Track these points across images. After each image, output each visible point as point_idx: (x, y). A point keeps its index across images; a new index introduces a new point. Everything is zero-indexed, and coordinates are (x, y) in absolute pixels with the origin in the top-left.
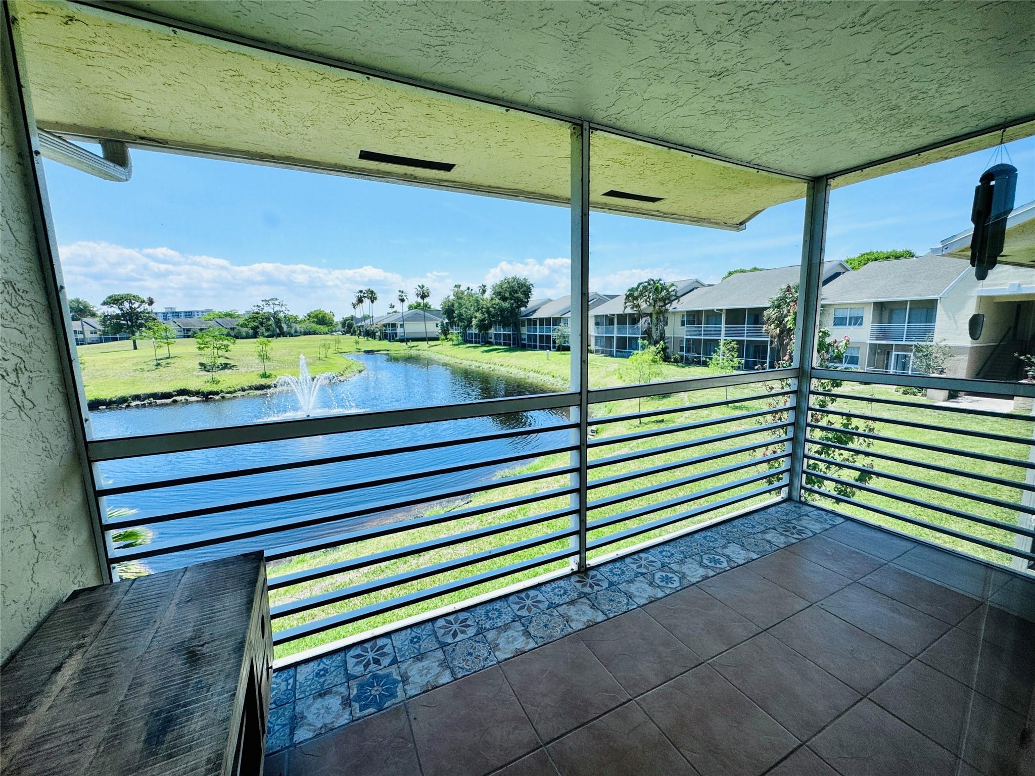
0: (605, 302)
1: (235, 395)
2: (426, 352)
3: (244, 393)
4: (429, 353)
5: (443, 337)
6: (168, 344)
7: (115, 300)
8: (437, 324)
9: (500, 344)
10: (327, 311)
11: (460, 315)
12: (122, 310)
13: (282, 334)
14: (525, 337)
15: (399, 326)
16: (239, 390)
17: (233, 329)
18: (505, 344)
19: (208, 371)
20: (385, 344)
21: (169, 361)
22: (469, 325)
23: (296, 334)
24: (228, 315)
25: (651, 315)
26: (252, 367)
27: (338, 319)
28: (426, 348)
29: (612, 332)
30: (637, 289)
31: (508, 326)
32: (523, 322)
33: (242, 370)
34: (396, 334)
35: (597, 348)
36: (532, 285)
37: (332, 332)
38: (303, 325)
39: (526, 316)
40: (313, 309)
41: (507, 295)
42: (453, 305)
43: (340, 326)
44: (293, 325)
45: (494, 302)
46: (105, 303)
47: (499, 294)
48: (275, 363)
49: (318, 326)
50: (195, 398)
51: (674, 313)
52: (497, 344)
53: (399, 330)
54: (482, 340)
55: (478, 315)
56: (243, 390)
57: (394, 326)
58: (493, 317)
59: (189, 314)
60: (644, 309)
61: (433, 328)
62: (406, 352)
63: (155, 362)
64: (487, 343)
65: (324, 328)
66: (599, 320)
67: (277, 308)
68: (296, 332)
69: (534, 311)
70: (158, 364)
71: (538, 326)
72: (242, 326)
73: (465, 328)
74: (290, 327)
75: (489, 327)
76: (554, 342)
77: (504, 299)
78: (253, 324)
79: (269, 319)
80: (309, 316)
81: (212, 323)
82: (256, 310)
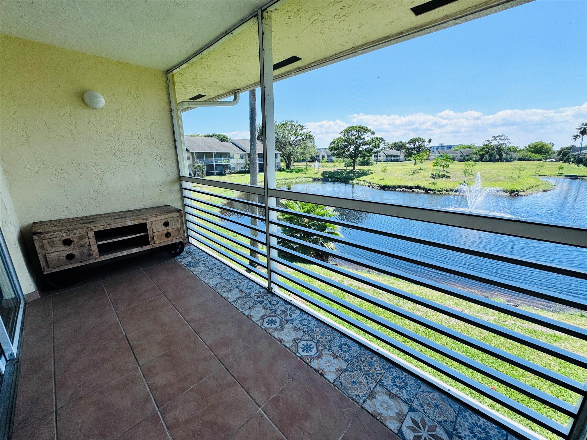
1: (441, 193)
3: (446, 193)
6: (421, 162)
7: (413, 141)
10: (547, 142)
12: (414, 145)
13: (501, 159)
16: (445, 191)
17: (467, 156)
19: (433, 178)
21: (419, 171)
23: (511, 160)
24: (469, 147)
26: (458, 179)
27: (557, 148)
33: (452, 179)
37: (546, 159)
38: (520, 154)
40: (535, 141)
43: (556, 154)
44: (512, 153)
46: (409, 143)
49: (534, 154)
50: (422, 191)
56: (447, 191)
59: (449, 147)
63: (413, 172)
65: (540, 156)
67: (502, 142)
68: (512, 158)
72: (474, 154)
74: (507, 154)
78: (481, 153)
79: (493, 149)
80: (529, 146)
81: (458, 152)
82: (486, 143)
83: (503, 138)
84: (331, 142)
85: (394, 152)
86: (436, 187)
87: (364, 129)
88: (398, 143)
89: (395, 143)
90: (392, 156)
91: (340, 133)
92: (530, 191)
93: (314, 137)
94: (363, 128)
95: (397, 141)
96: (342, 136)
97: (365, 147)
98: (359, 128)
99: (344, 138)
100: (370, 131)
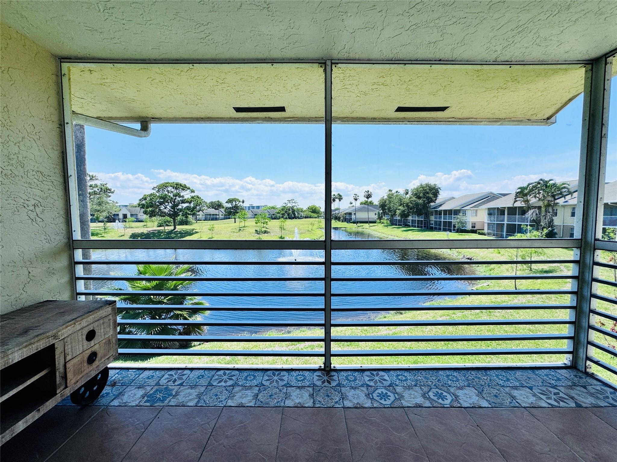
0: (499, 198)
2: (367, 230)
4: (369, 230)
5: (378, 221)
6: (245, 220)
8: (376, 213)
9: (415, 227)
10: (317, 206)
11: (389, 208)
12: (232, 205)
13: (295, 218)
14: (433, 222)
15: (353, 214)
17: (274, 214)
18: (418, 227)
19: (258, 234)
20: (345, 224)
21: (244, 228)
22: (395, 214)
24: (273, 208)
25: (539, 208)
26: (276, 233)
27: (322, 210)
28: (368, 227)
29: (503, 220)
30: (526, 188)
31: (421, 215)
32: (432, 212)
33: (272, 234)
34: (351, 218)
35: (489, 231)
36: (439, 188)
37: (319, 217)
38: (305, 213)
39: (434, 208)
40: (311, 205)
41: (421, 195)
42: (385, 202)
43: (323, 214)
44: (300, 213)
45: (412, 199)
46: (226, 202)
47: (416, 194)
48: (287, 232)
49: (312, 214)
51: (564, 206)
52: (413, 226)
53: (353, 217)
54: (403, 223)
55: (401, 208)
57: (350, 214)
58: (411, 209)
59: (258, 207)
60: (533, 203)
61: (373, 216)
62: (356, 229)
63: (239, 229)
64: (406, 225)
65: (315, 215)
66: (492, 211)
67: (294, 204)
68: (301, 217)
69: (441, 205)
70: (240, 230)
71: (442, 216)
72: (277, 213)
73: (392, 216)
74: (298, 214)
75: (408, 215)
76: (455, 227)
77: (419, 198)
78: (282, 212)
79: (289, 210)
80: (308, 208)
81: (266, 211)
82: (284, 205)
83: (294, 201)
84: (141, 198)
85: (212, 211)
87: (183, 187)
88: (215, 202)
89: (212, 203)
90: (210, 215)
91: (153, 189)
93: (114, 191)
94: (181, 186)
95: (214, 201)
96: (155, 191)
97: (185, 205)
98: (177, 184)
99: (158, 194)
100: (189, 188)
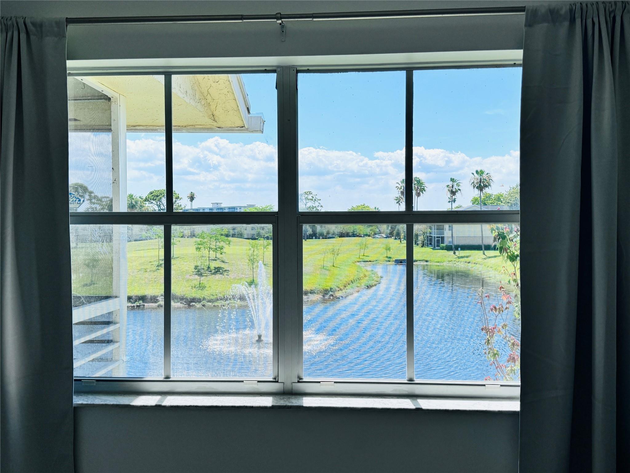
1: (216, 304)
3: (224, 303)
15: (447, 228)
19: (199, 275)
20: (428, 253)
26: (242, 274)
33: (232, 276)
34: (443, 238)
53: (447, 234)
56: (225, 299)
62: (452, 264)
86: (205, 294)
92: (349, 289)
